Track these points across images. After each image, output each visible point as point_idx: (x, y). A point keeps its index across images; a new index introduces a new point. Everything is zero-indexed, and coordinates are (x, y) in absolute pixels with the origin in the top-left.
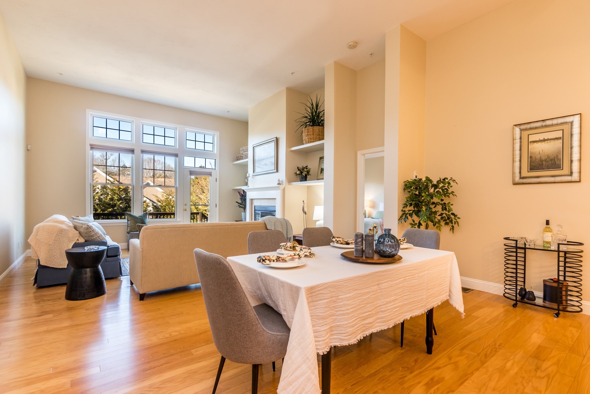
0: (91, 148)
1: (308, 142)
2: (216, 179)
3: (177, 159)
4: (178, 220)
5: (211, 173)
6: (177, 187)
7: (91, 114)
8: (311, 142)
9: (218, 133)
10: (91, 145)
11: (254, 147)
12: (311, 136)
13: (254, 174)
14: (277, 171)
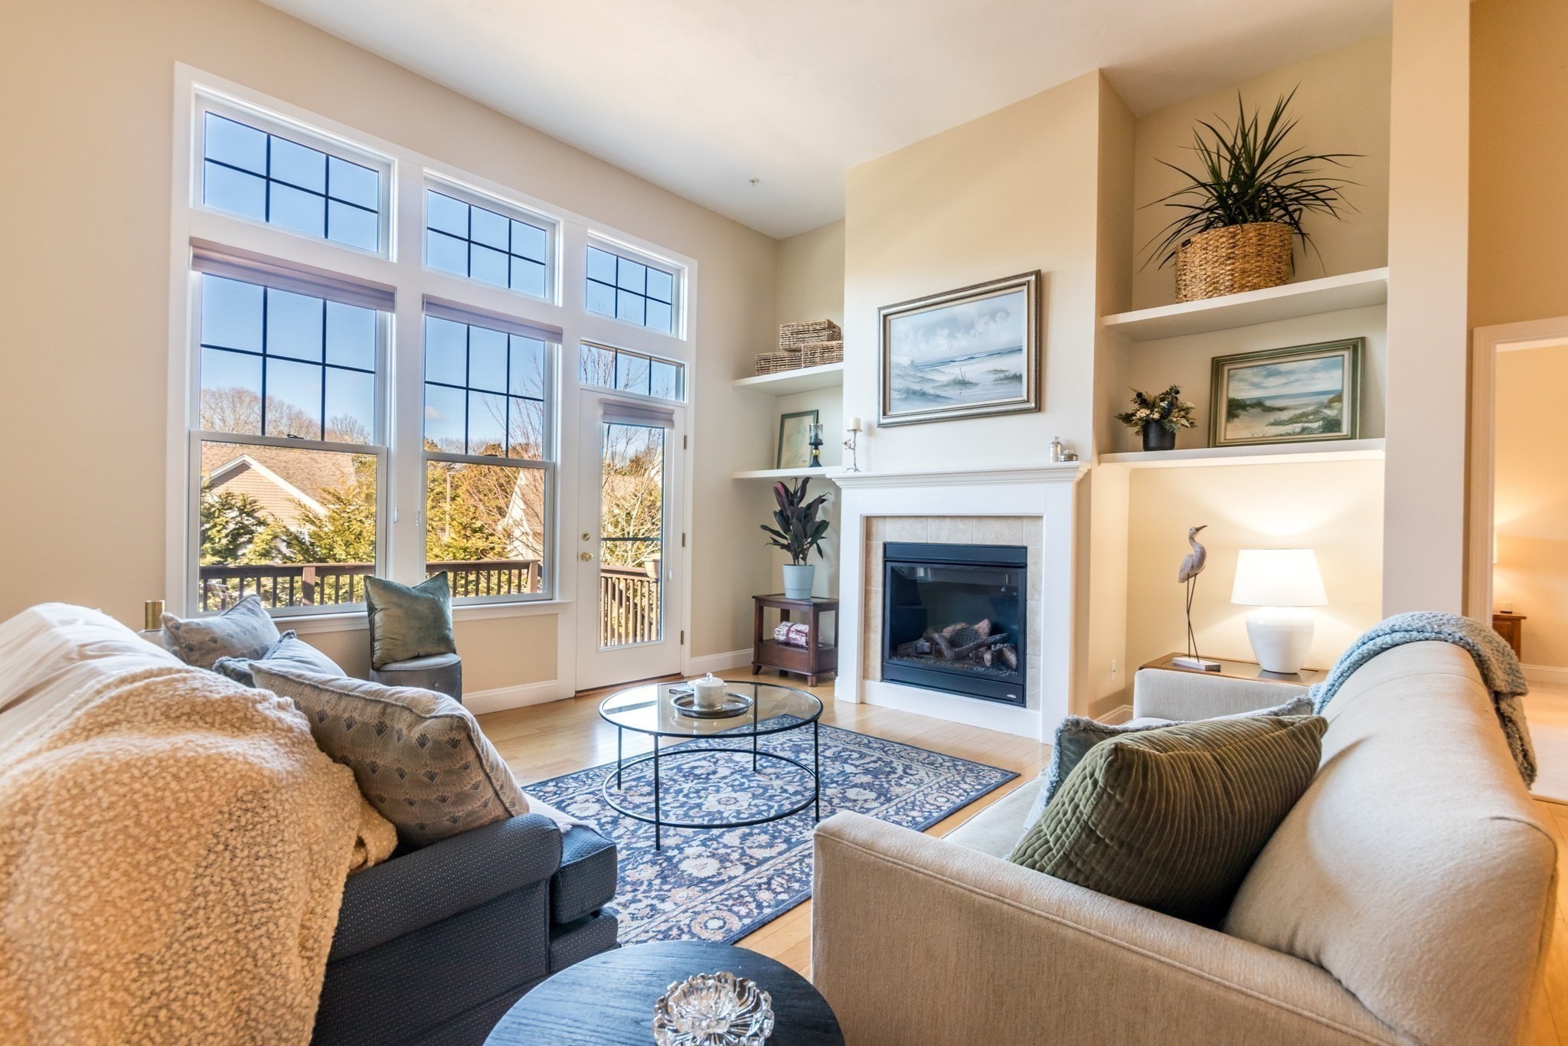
0: (196, 257)
1: (1231, 289)
2: (685, 438)
3: (558, 349)
4: (557, 600)
5: (672, 414)
6: (555, 465)
7: (197, 96)
8: (1242, 288)
9: (695, 263)
10: (194, 242)
11: (889, 317)
12: (1248, 262)
13: (883, 421)
14: (1039, 408)
